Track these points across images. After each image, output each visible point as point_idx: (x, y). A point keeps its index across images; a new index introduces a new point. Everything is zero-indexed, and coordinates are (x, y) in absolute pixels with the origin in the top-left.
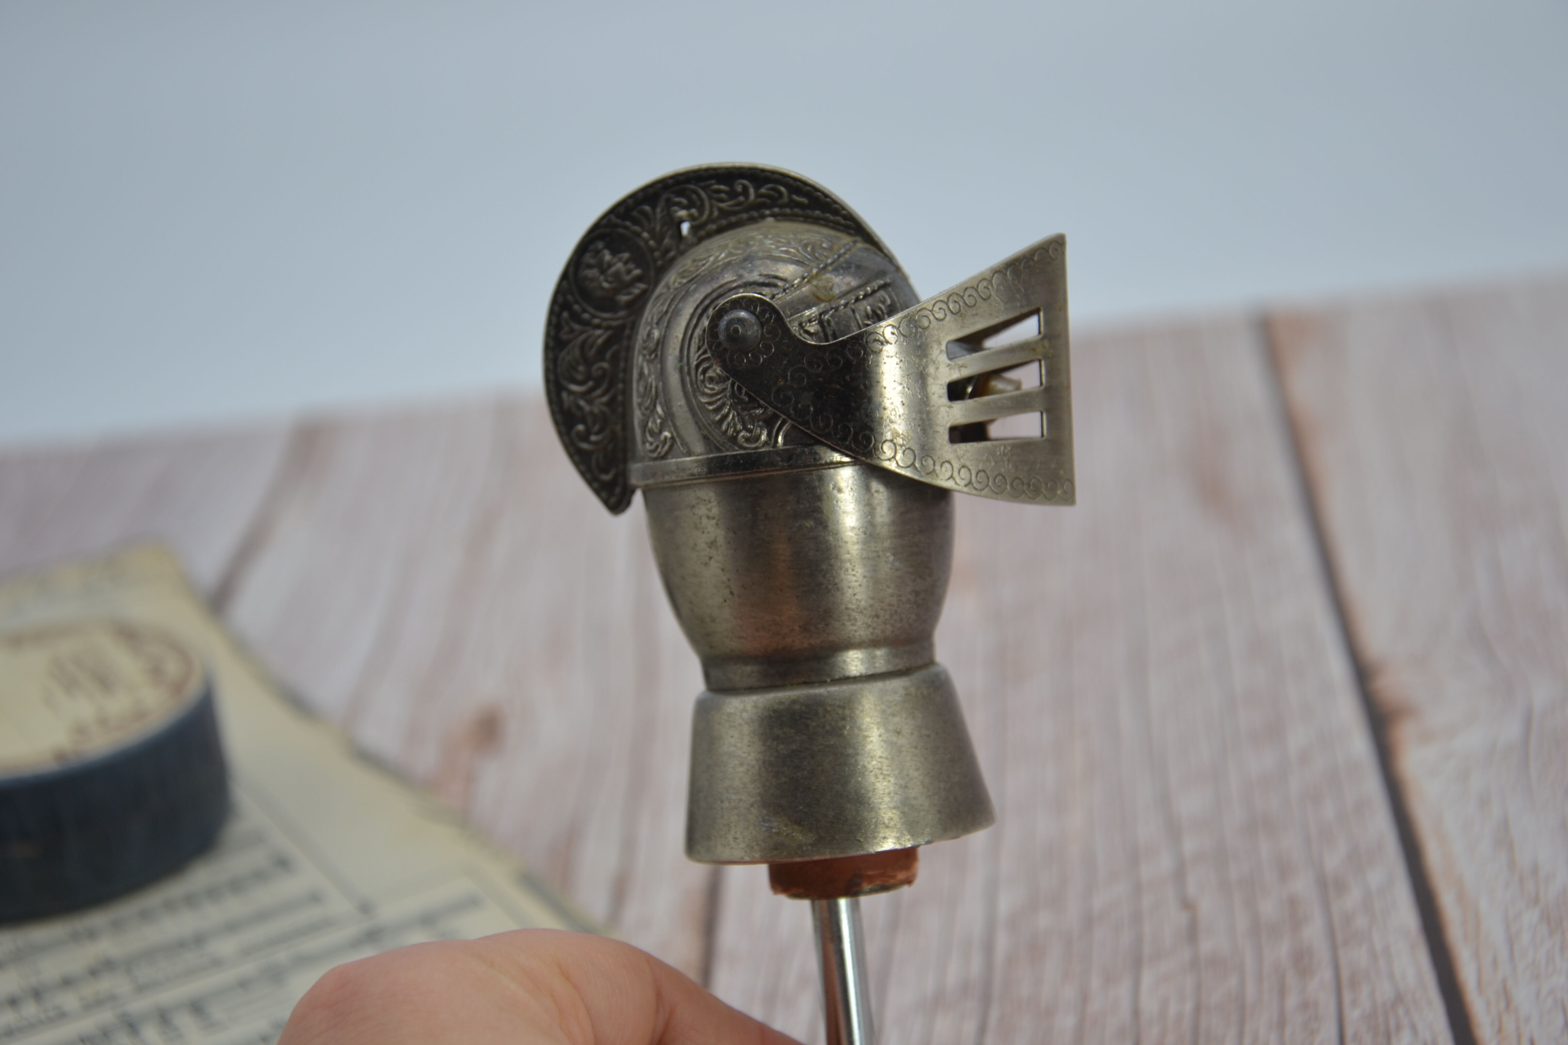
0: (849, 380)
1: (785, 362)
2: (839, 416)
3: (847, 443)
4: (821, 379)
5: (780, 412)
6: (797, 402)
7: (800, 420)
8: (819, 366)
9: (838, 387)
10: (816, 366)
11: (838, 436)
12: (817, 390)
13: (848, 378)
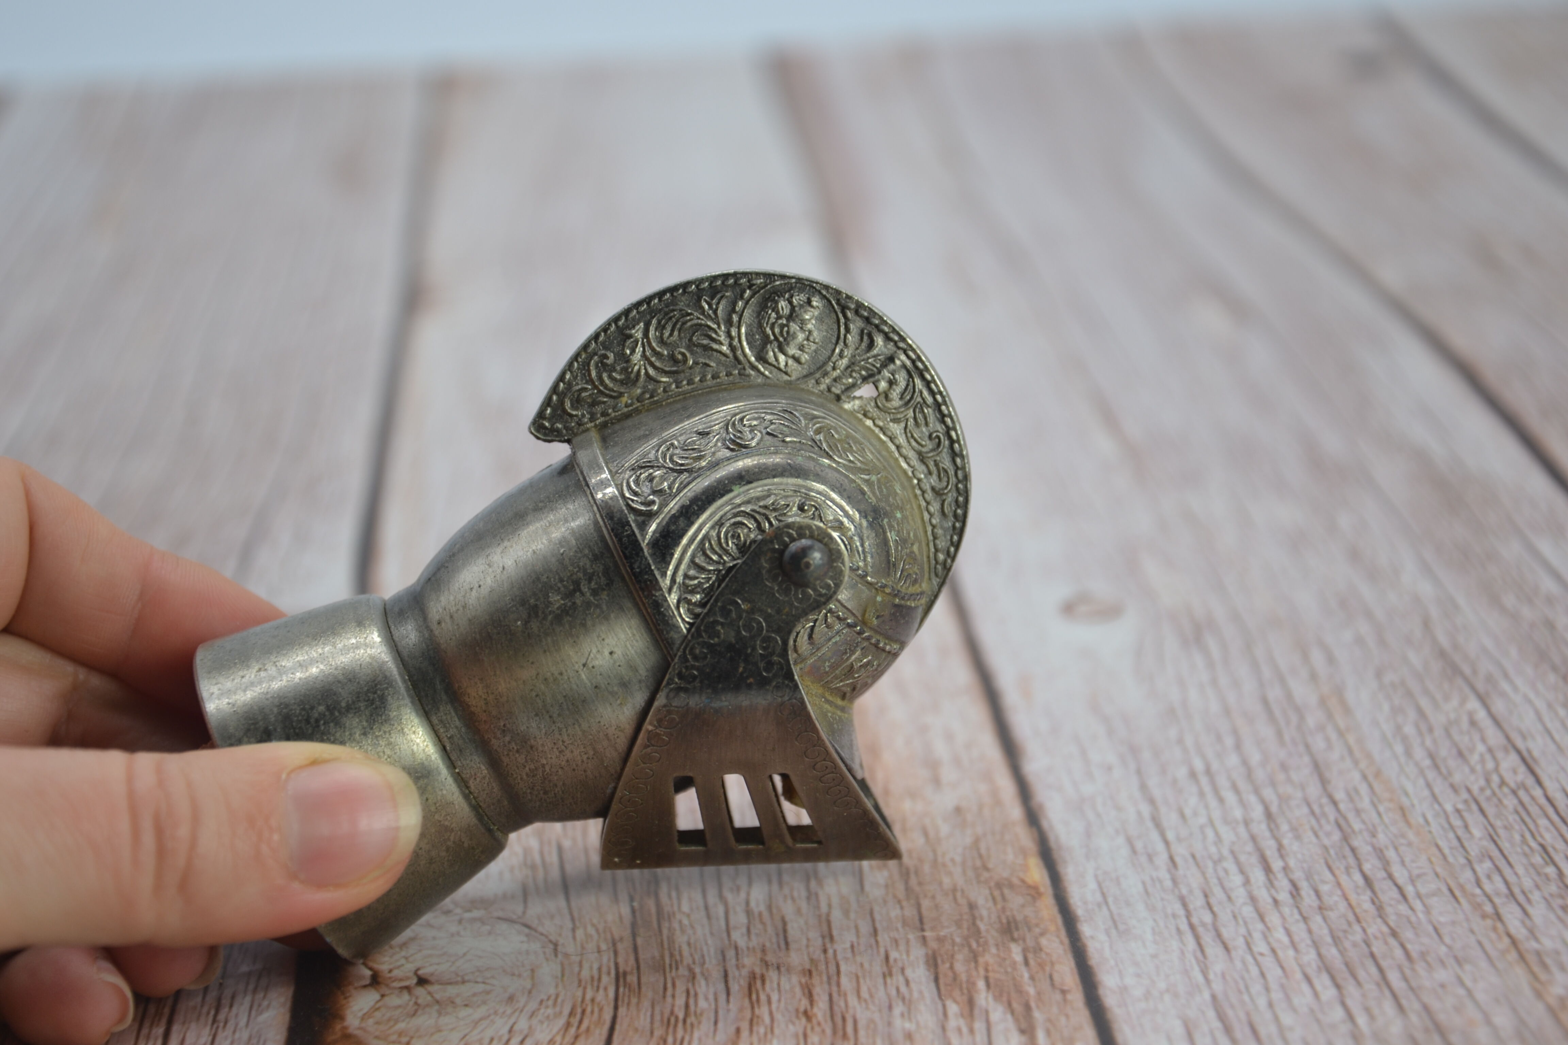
0: (749, 681)
1: (769, 611)
2: (708, 670)
3: (676, 680)
4: (749, 651)
5: (712, 604)
6: (722, 624)
7: (702, 628)
8: (764, 649)
9: (741, 669)
10: (765, 645)
11: (684, 670)
12: (737, 646)
13: (751, 680)
